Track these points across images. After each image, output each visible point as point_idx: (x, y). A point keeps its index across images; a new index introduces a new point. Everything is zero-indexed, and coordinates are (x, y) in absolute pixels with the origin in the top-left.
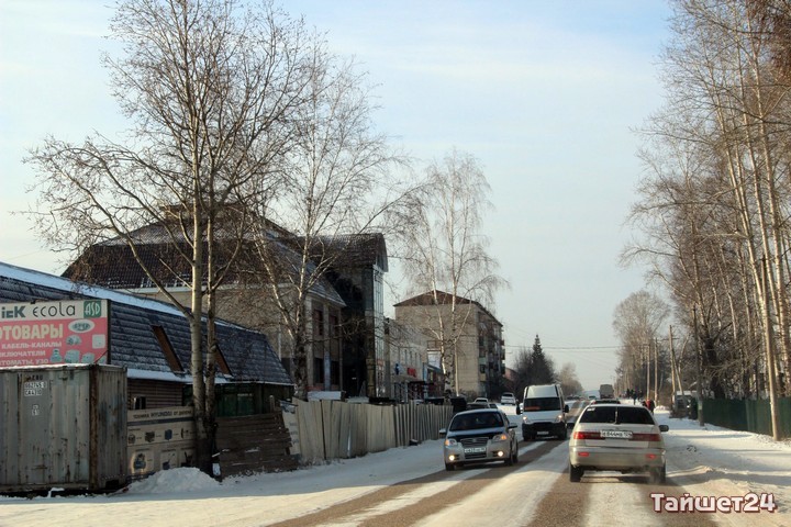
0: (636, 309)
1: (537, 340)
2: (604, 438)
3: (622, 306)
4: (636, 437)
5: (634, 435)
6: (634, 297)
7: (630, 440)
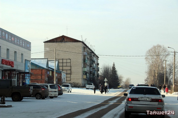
0: (155, 52)
1: (114, 65)
2: (139, 101)
3: (149, 51)
4: (153, 100)
5: (152, 99)
6: (155, 47)
7: (150, 101)
